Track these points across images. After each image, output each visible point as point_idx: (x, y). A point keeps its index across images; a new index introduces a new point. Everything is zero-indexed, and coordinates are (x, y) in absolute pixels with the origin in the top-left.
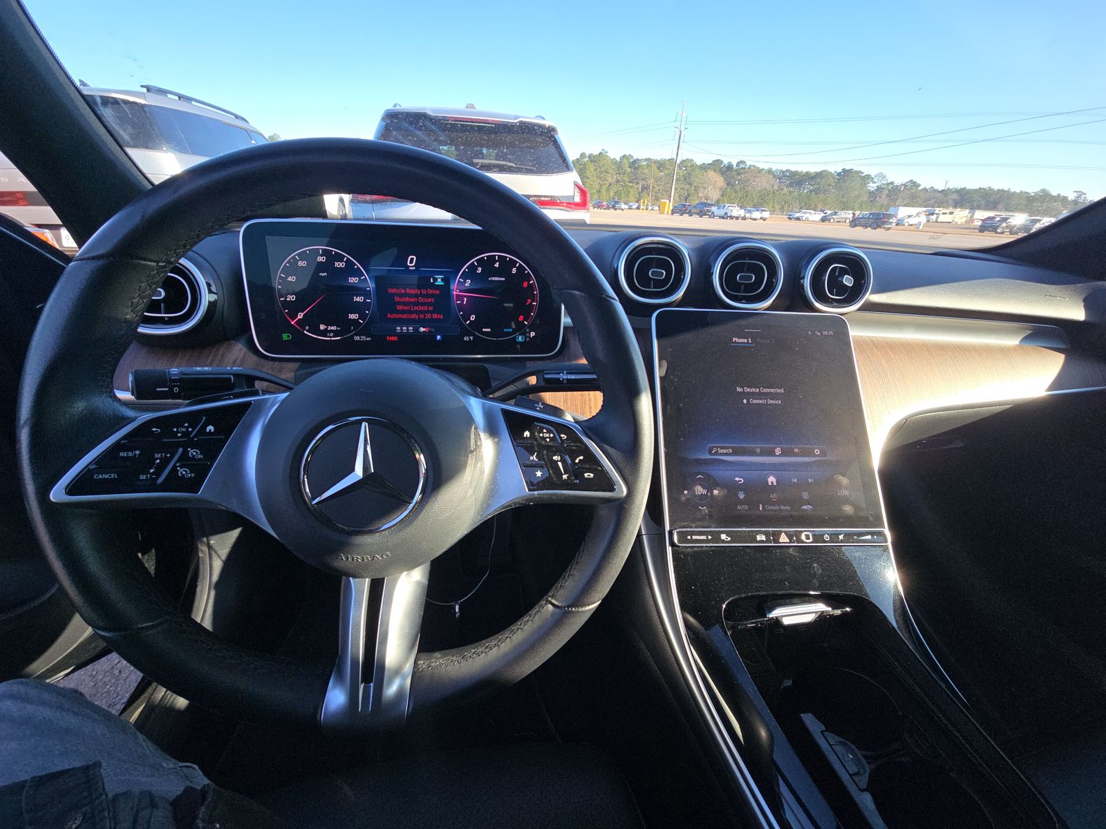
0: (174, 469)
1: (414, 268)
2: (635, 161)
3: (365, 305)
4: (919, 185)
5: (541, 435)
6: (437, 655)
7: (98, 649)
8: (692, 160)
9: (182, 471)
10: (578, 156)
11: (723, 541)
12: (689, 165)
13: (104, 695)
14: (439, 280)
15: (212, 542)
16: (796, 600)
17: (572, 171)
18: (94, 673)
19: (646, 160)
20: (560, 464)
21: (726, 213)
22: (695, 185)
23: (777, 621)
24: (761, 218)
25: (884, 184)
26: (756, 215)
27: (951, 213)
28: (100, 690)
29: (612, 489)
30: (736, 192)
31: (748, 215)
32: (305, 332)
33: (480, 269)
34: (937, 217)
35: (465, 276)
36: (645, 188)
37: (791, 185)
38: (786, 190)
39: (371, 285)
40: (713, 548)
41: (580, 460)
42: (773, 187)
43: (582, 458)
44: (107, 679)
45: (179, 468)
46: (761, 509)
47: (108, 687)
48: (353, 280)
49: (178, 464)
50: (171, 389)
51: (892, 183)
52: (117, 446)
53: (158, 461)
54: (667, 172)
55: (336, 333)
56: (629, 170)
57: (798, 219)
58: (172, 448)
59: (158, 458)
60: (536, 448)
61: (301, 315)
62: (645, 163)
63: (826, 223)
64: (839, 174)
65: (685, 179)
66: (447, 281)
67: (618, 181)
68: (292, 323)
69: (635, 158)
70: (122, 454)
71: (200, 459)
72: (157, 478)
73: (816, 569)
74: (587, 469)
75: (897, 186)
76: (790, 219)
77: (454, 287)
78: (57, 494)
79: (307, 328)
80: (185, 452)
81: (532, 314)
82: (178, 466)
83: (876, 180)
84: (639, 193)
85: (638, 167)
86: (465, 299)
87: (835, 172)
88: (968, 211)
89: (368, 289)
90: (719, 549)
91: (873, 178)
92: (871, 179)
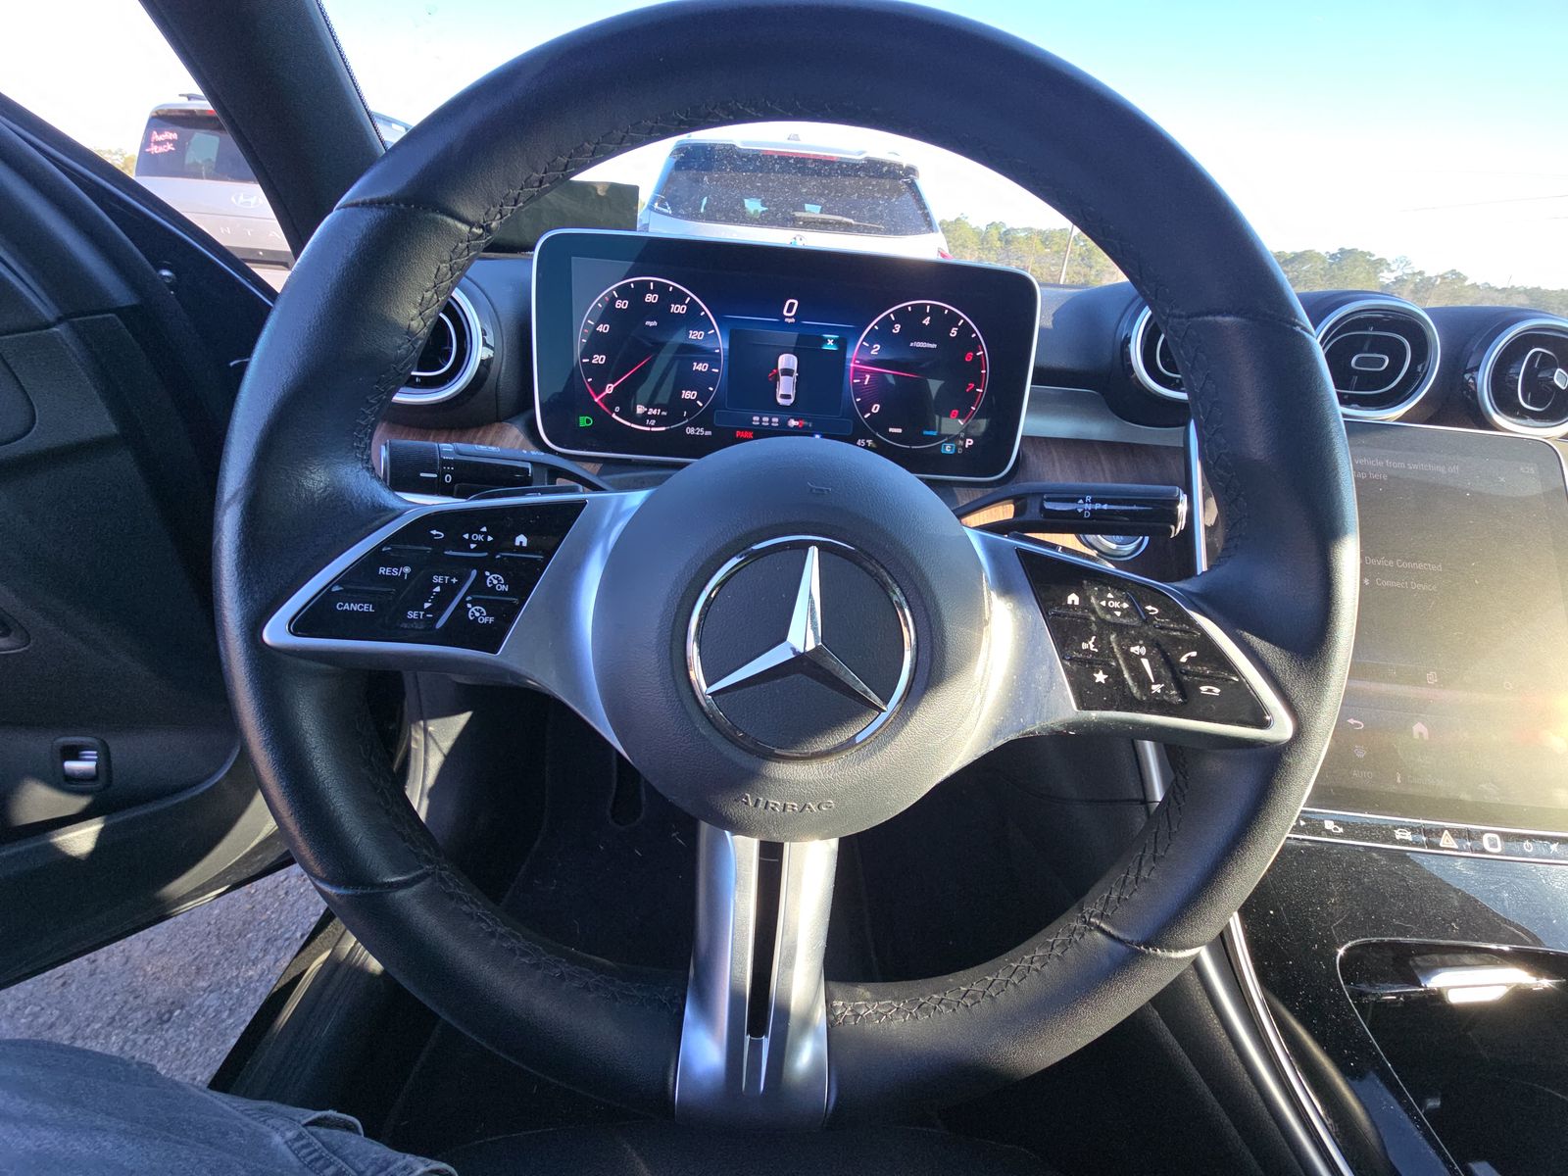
0: (462, 606)
1: (793, 320)
2: (1007, 233)
3: (709, 377)
4: (1465, 279)
5: (1103, 603)
6: (862, 991)
7: (267, 863)
9: (475, 612)
11: (1329, 833)
13: (263, 924)
14: (830, 342)
15: (430, 729)
16: (1467, 958)
17: (937, 231)
18: (253, 891)
19: (1025, 230)
20: (1145, 662)
22: (1098, 268)
23: (1437, 997)
25: (1407, 274)
28: (258, 917)
29: (1263, 724)
32: (614, 416)
33: (898, 327)
35: (873, 337)
39: (722, 345)
40: (1307, 844)
41: (1189, 658)
43: (1194, 654)
44: (269, 901)
45: (469, 606)
46: (1399, 781)
47: (268, 913)
48: (695, 335)
49: (469, 598)
50: (442, 476)
51: (1421, 273)
52: (376, 556)
53: (438, 589)
54: (1055, 248)
55: (660, 421)
56: (998, 244)
58: (460, 567)
59: (437, 584)
60: (1094, 628)
61: (610, 389)
62: (1023, 235)
64: (1333, 256)
65: (1083, 259)
66: (842, 344)
68: (596, 400)
69: (1008, 227)
70: (382, 570)
71: (503, 593)
72: (436, 620)
73: (1506, 903)
74: (1207, 677)
75: (1431, 278)
77: (852, 354)
78: (276, 632)
79: (617, 409)
80: (481, 578)
81: (973, 408)
82: (469, 602)
83: (1393, 267)
85: (1013, 238)
86: (868, 376)
87: (1327, 252)
89: (717, 351)
90: (1319, 845)
91: (1389, 264)
92: (1385, 266)
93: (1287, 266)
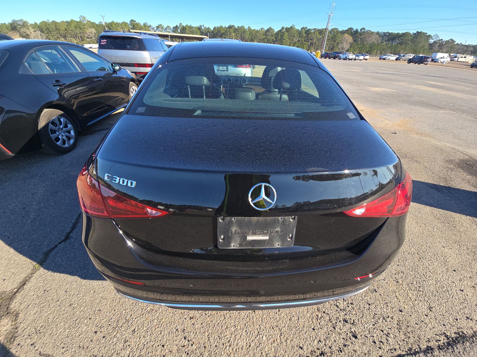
2: (308, 30)
4: (455, 42)
8: (337, 29)
10: (280, 29)
12: (336, 31)
19: (314, 29)
21: (346, 57)
22: (337, 42)
24: (364, 59)
25: (437, 40)
26: (361, 57)
27: (465, 57)
30: (358, 45)
31: (357, 58)
34: (458, 59)
36: (312, 44)
37: (388, 40)
38: (385, 43)
42: (378, 41)
51: (442, 40)
56: (305, 35)
57: (384, 59)
62: (313, 31)
63: (398, 61)
64: (415, 34)
65: (332, 39)
67: (299, 41)
69: (308, 28)
75: (444, 42)
76: (380, 59)
84: (309, 47)
85: (309, 33)
87: (413, 33)
88: (473, 57)
91: (432, 37)
92: (431, 37)
93: (399, 38)
